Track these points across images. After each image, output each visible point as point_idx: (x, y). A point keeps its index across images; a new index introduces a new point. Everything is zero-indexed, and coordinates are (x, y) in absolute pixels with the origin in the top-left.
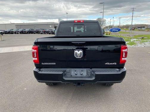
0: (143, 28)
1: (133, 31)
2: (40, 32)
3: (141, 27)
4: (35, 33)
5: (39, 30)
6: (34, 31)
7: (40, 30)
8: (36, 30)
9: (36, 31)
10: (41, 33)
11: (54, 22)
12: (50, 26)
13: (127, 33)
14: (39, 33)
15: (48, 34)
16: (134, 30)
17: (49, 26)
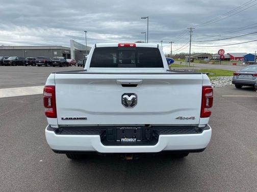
0: (206, 59)
1: (192, 64)
2: (38, 62)
3: (203, 57)
4: (26, 65)
5: (35, 59)
6: (26, 61)
7: (37, 60)
8: (29, 59)
9: (28, 62)
10: (39, 66)
11: (61, 47)
12: (56, 53)
13: (184, 66)
14: (35, 65)
15: (51, 66)
16: (192, 61)
17: (53, 53)
